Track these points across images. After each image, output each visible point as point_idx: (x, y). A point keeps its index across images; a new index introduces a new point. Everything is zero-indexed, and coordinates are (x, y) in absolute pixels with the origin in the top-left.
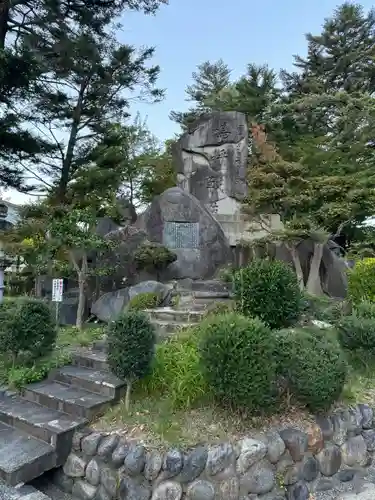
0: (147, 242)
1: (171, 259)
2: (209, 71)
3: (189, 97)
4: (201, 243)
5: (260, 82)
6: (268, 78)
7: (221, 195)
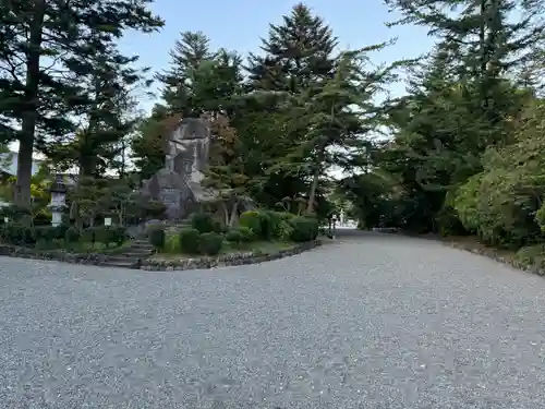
0: (151, 200)
1: (164, 209)
2: (190, 38)
3: (171, 59)
4: (181, 200)
5: (231, 64)
6: (237, 61)
7: (193, 169)
